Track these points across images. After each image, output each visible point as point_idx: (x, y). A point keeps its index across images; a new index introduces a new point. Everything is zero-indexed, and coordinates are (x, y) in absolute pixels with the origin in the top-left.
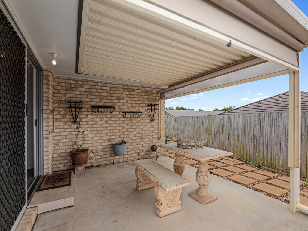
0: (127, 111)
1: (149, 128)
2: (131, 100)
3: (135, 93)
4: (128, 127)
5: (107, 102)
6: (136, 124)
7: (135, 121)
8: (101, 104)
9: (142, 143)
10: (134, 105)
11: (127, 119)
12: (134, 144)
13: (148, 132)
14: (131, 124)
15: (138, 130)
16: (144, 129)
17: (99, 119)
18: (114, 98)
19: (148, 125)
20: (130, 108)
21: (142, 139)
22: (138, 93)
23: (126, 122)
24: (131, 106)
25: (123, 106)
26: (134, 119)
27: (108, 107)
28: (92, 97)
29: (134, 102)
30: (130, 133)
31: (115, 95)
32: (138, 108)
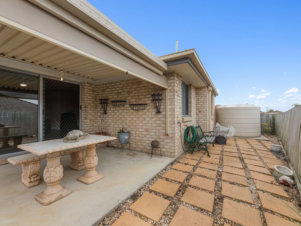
0: (135, 103)
1: (155, 121)
2: (139, 93)
3: (141, 86)
4: (136, 119)
5: (121, 97)
6: (143, 116)
7: (141, 113)
8: (118, 99)
9: (148, 136)
10: (141, 97)
11: (135, 111)
12: (141, 135)
13: (155, 125)
14: (138, 116)
15: (144, 122)
16: (150, 122)
17: (117, 111)
18: (126, 93)
19: (154, 118)
20: (138, 100)
21: (148, 132)
22: (144, 85)
23: (134, 114)
24: (139, 99)
25: (132, 99)
26: (141, 111)
27: (122, 101)
28: (113, 94)
29: (140, 94)
30: (138, 124)
31: (126, 90)
32: (144, 99)
